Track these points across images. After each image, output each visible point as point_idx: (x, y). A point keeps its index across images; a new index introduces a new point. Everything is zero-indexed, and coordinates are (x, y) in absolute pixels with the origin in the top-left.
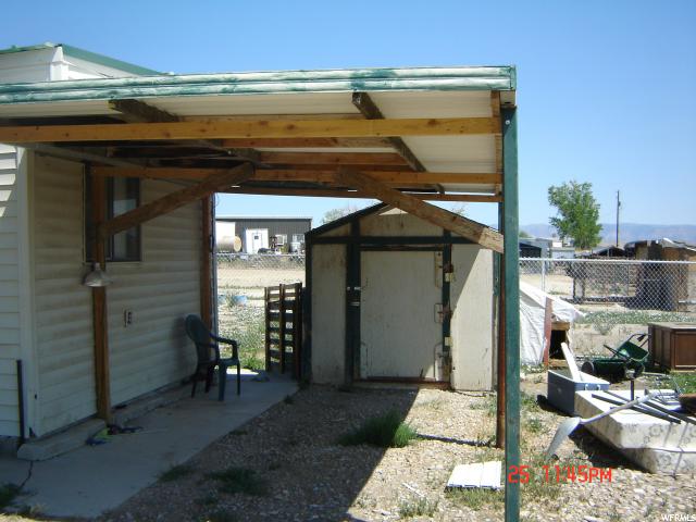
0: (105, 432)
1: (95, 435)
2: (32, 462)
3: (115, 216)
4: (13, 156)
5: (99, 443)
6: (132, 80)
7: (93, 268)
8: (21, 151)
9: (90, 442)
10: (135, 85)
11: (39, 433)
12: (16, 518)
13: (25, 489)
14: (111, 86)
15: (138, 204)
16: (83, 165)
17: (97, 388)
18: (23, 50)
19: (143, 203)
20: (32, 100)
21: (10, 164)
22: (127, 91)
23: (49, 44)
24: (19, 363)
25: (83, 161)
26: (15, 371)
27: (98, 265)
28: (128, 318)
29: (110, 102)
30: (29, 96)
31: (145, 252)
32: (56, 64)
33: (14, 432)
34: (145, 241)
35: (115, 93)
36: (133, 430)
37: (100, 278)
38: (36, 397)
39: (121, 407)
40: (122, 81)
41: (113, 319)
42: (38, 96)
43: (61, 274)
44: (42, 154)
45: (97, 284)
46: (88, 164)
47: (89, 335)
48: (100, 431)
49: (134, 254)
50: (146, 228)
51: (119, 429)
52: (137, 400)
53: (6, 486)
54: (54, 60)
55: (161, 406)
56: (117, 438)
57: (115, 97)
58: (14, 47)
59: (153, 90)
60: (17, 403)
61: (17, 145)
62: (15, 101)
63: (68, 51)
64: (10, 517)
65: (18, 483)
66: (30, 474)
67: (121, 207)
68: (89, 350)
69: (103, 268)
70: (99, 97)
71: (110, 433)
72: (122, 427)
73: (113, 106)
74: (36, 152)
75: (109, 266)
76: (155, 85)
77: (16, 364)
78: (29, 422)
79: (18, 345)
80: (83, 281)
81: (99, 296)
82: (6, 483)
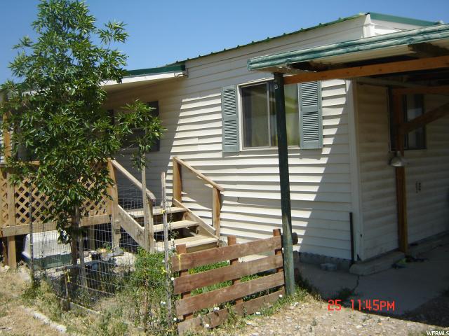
0: (404, 260)
1: (398, 261)
2: (358, 276)
3: (408, 120)
4: (344, 86)
5: (400, 267)
6: (423, 30)
7: (395, 155)
8: (348, 83)
9: (395, 266)
10: (425, 33)
11: (363, 259)
12: (351, 309)
13: (355, 292)
14: (409, 35)
15: (423, 112)
16: (387, 88)
17: (399, 231)
18: (345, 20)
19: (427, 111)
20: (358, 50)
21: (342, 92)
22: (420, 37)
23: (361, 14)
24: (351, 215)
25: (387, 86)
26: (348, 219)
27: (399, 152)
28: (419, 187)
29: (408, 45)
30: (356, 48)
31: (429, 143)
32: (367, 25)
33: (348, 256)
34: (428, 136)
35: (412, 40)
36: (422, 260)
37: (401, 160)
38: (361, 235)
39: (414, 245)
40: (416, 31)
41: (409, 187)
42: (362, 47)
43: (376, 159)
44: (361, 84)
45: (399, 165)
46: (390, 88)
47: (394, 198)
48: (401, 260)
49: (421, 144)
50: (429, 127)
51: (413, 259)
52: (425, 241)
53: (344, 290)
54: (365, 23)
55: (441, 246)
56: (412, 264)
57: (412, 42)
58: (340, 18)
59: (438, 35)
60: (349, 239)
61: (346, 79)
62: (348, 52)
63: (374, 17)
64: (347, 309)
65: (351, 289)
66: (358, 283)
67: (412, 114)
68: (393, 207)
69: (403, 154)
70: (401, 43)
71: (407, 261)
72: (415, 258)
73: (411, 48)
74: (357, 83)
75: (406, 153)
76: (439, 31)
77: (349, 215)
78: (357, 251)
79: (351, 203)
80: (390, 163)
81: (400, 172)
82: (344, 288)
